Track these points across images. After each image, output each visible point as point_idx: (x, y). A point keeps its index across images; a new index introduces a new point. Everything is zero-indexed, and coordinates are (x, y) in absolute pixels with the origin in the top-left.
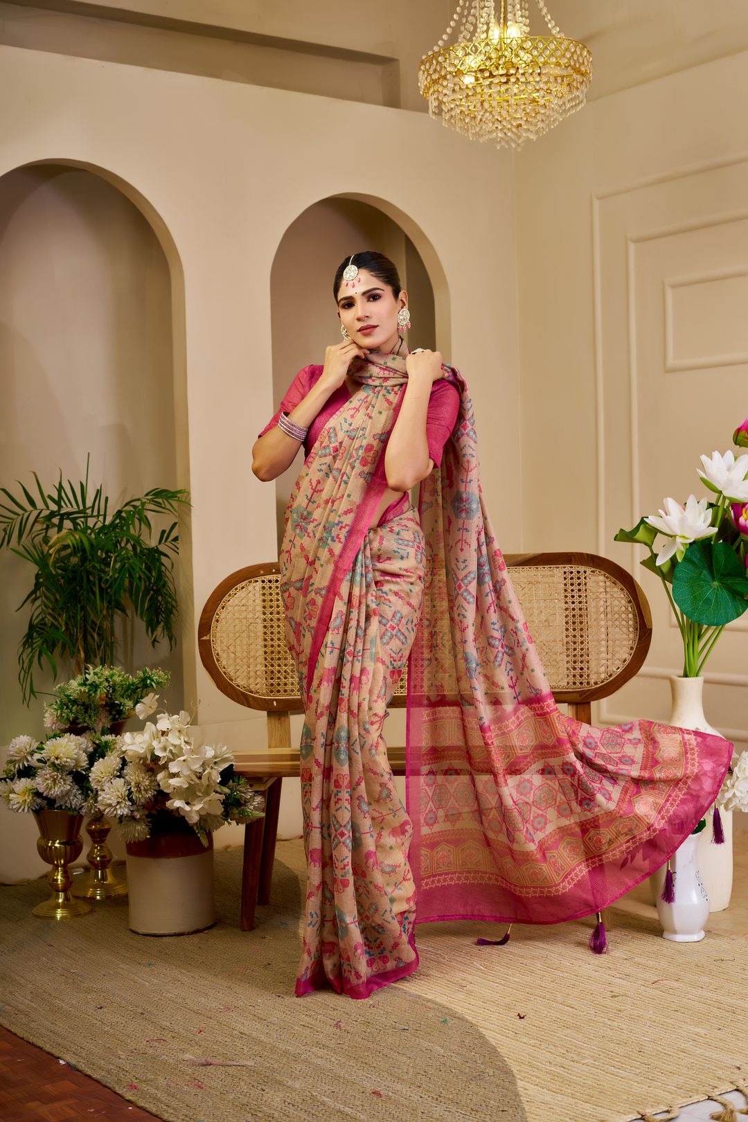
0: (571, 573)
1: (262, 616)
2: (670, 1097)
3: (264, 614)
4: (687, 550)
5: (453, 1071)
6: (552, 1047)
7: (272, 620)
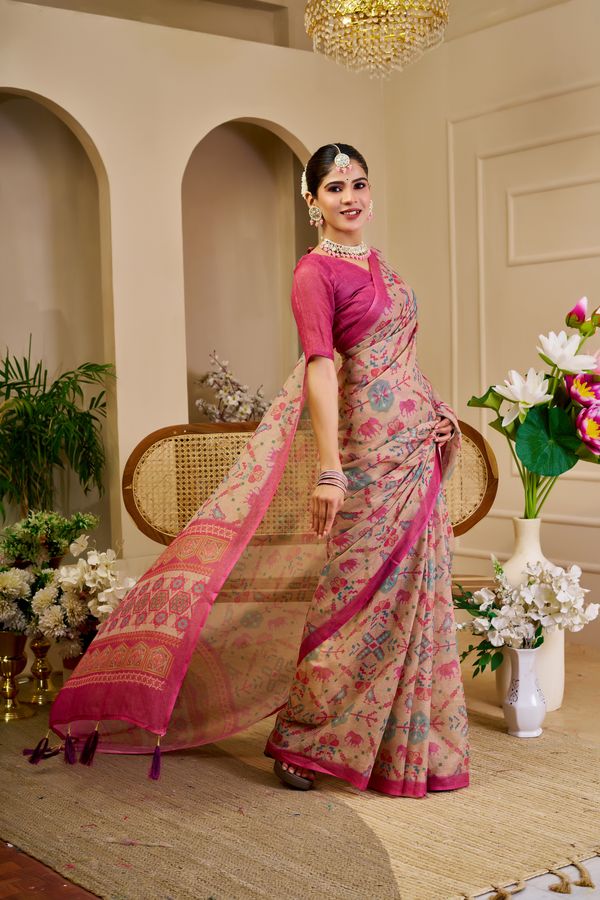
2: (518, 871)
4: (528, 413)
5: (337, 850)
6: (418, 829)
7: (183, 472)
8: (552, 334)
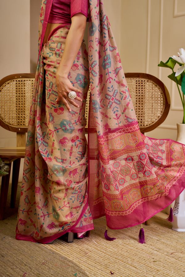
0: (139, 81)
1: (16, 95)
3: (17, 94)
7: (19, 96)
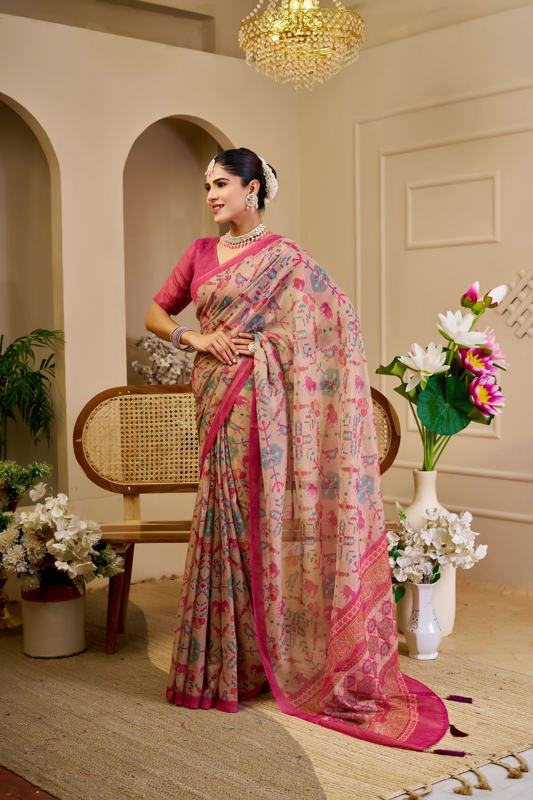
1: (120, 425)
2: (424, 777)
4: (428, 380)
5: (268, 760)
6: (337, 740)
8: (449, 313)
